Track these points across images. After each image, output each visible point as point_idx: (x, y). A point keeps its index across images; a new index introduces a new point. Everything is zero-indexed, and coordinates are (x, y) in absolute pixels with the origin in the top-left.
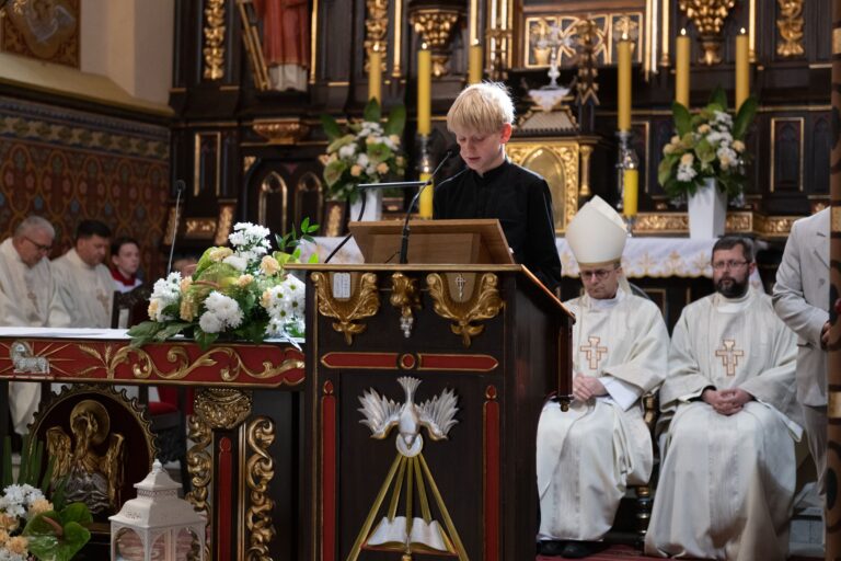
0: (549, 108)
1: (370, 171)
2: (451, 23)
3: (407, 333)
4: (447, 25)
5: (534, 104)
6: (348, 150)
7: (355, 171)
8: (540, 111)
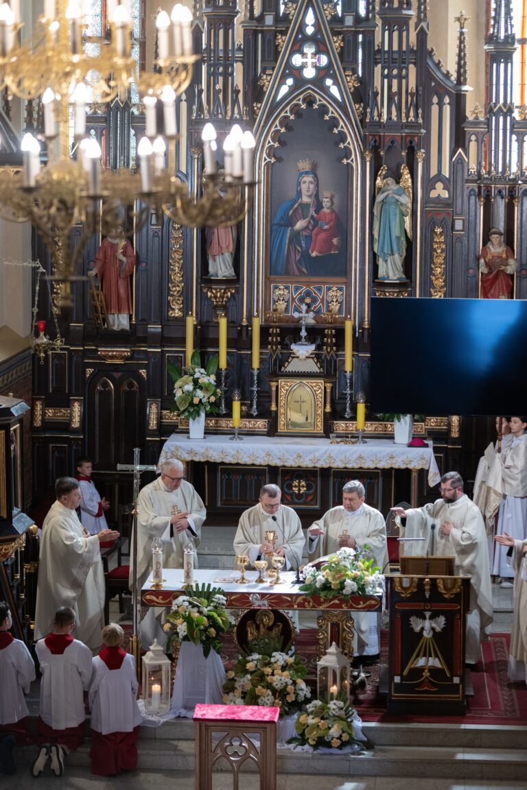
0: (304, 357)
1: (204, 400)
2: (231, 294)
3: (427, 597)
4: (229, 294)
5: (294, 353)
6: (189, 387)
7: (196, 401)
8: (298, 357)
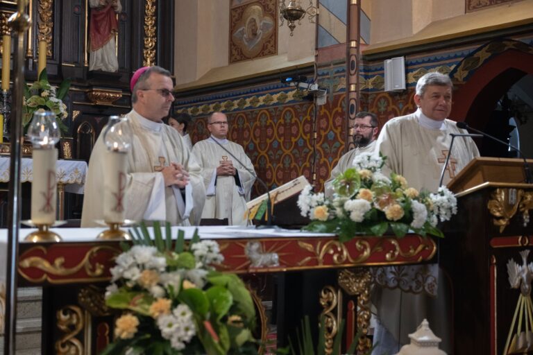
3: (525, 224)
